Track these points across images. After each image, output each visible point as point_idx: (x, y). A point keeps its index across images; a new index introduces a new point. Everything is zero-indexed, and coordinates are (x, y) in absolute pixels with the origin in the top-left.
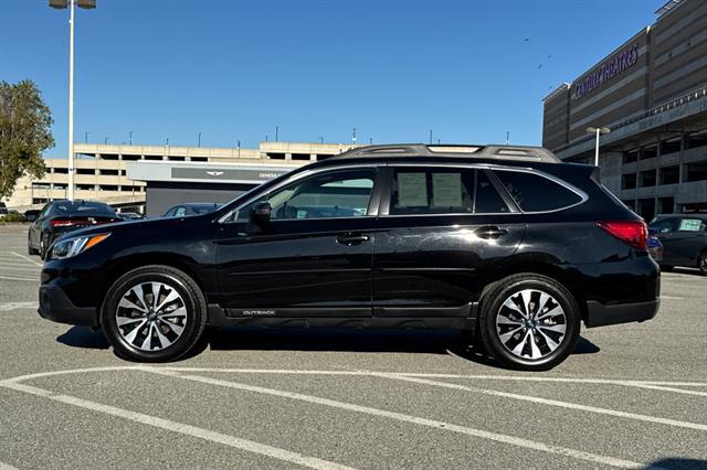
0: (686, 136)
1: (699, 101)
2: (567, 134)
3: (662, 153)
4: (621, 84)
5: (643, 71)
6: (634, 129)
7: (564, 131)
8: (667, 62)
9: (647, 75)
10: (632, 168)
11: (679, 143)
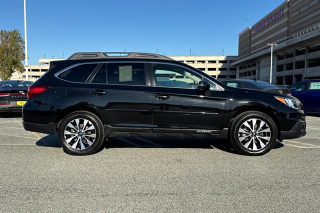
0: (308, 47)
1: (316, 31)
2: (250, 49)
3: (296, 55)
4: (275, 25)
5: (286, 19)
6: (284, 44)
7: (249, 48)
8: (298, 15)
9: (288, 21)
10: (281, 62)
11: (304, 50)
